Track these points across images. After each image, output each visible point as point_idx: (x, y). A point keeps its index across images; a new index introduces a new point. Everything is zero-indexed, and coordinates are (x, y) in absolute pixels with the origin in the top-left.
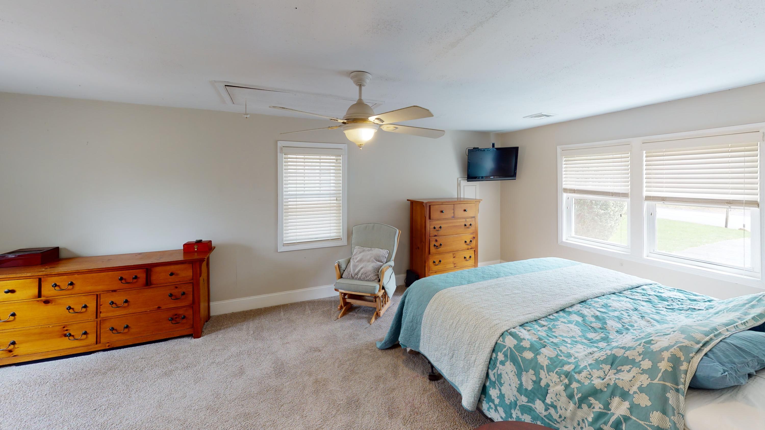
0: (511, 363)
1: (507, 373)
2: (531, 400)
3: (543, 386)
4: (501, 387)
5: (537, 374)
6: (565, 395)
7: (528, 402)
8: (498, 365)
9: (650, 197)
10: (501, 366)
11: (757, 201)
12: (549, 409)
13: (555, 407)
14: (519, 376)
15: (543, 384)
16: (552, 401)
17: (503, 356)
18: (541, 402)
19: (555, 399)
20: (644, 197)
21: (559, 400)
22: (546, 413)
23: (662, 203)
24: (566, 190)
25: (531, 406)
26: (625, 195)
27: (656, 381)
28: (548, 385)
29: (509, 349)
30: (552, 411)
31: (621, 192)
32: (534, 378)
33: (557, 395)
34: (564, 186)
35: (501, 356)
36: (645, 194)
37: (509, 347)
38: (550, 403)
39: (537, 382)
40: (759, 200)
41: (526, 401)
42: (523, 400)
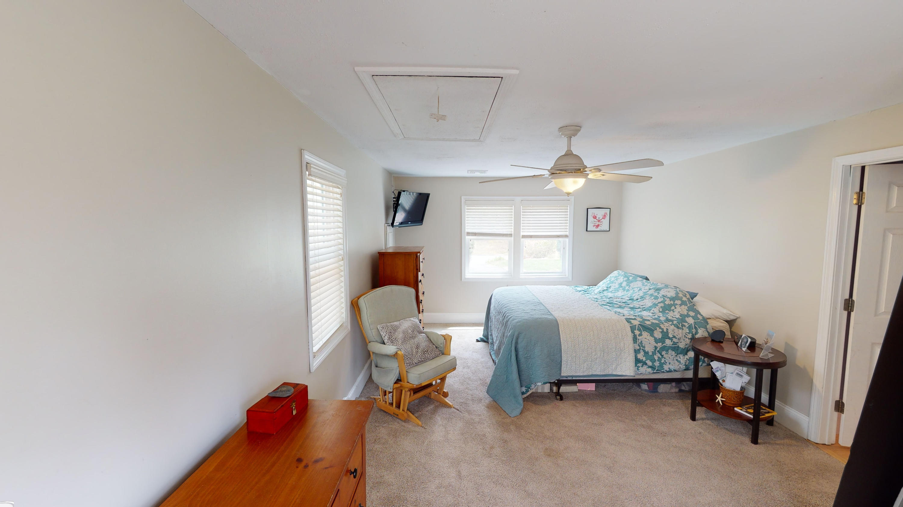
0: (645, 332)
1: (645, 338)
2: (663, 342)
3: (666, 331)
4: (645, 348)
5: (660, 328)
6: (676, 328)
7: (662, 345)
8: (638, 337)
9: (525, 236)
10: (640, 337)
11: (567, 235)
12: (672, 339)
13: (674, 337)
14: (652, 335)
15: (665, 330)
16: (672, 335)
17: (638, 331)
18: (668, 339)
19: (673, 333)
20: (521, 236)
21: (675, 332)
22: (672, 343)
23: (530, 239)
24: (469, 234)
25: (664, 345)
26: (510, 235)
27: (688, 305)
28: (667, 329)
29: (639, 326)
30: (674, 340)
31: (509, 234)
32: (661, 330)
33: (673, 330)
34: (467, 231)
35: (637, 332)
36: (522, 234)
37: (639, 324)
38: (672, 336)
39: (662, 332)
40: (568, 235)
41: (661, 344)
42: (659, 345)
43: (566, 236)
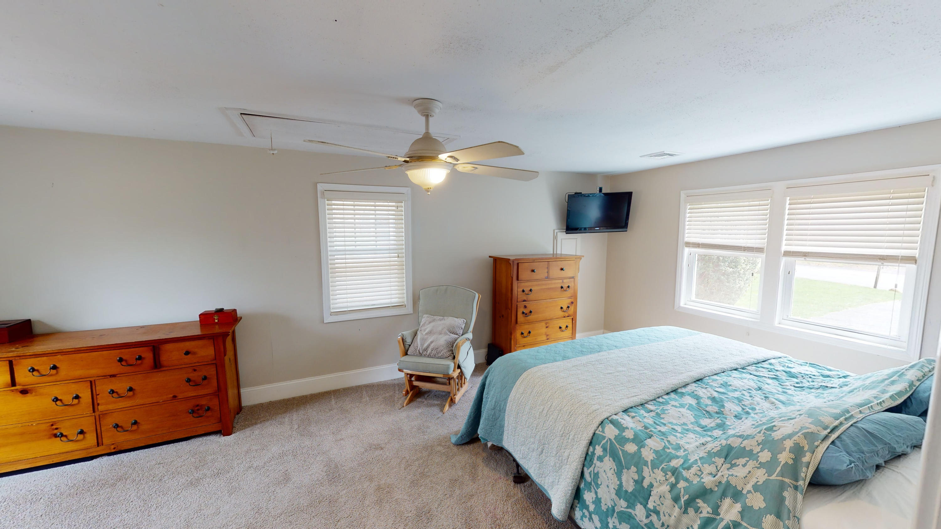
0: (611, 459)
1: (605, 471)
2: (631, 505)
3: (646, 487)
4: (597, 489)
5: (640, 471)
6: (670, 497)
7: (627, 508)
8: (595, 461)
9: (790, 252)
10: (598, 462)
11: (915, 257)
12: (651, 515)
13: (657, 513)
14: (619, 474)
15: (646, 484)
16: (655, 505)
17: (602, 450)
18: (642, 506)
19: (659, 503)
20: (783, 252)
21: (663, 504)
22: (646, 521)
23: (803, 259)
24: (688, 244)
25: (631, 513)
26: (759, 250)
27: (773, 477)
28: (651, 485)
29: (609, 441)
30: (654, 518)
31: (755, 247)
32: (636, 477)
33: (661, 497)
34: (686, 240)
35: (599, 451)
36: (784, 248)
37: (609, 439)
38: (652, 508)
39: (639, 482)
40: (917, 256)
41: (626, 506)
42: (622, 504)
43: (912, 260)
